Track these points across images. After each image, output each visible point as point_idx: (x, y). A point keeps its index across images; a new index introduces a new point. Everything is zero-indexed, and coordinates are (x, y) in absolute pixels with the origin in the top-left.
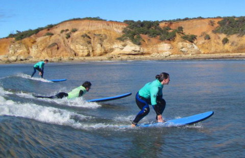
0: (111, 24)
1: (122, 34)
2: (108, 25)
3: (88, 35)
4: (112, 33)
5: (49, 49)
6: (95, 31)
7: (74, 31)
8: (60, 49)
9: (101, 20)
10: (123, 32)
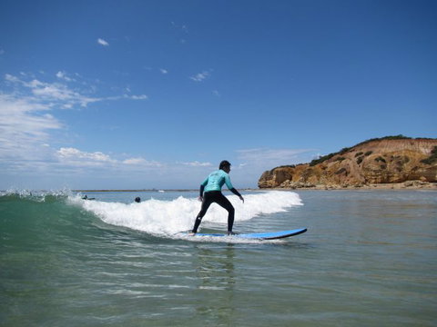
0: (416, 143)
1: (430, 155)
2: (412, 144)
3: (384, 158)
4: (417, 154)
5: (337, 176)
6: (393, 153)
7: (368, 154)
8: (349, 175)
9: (405, 138)
10: (432, 152)
